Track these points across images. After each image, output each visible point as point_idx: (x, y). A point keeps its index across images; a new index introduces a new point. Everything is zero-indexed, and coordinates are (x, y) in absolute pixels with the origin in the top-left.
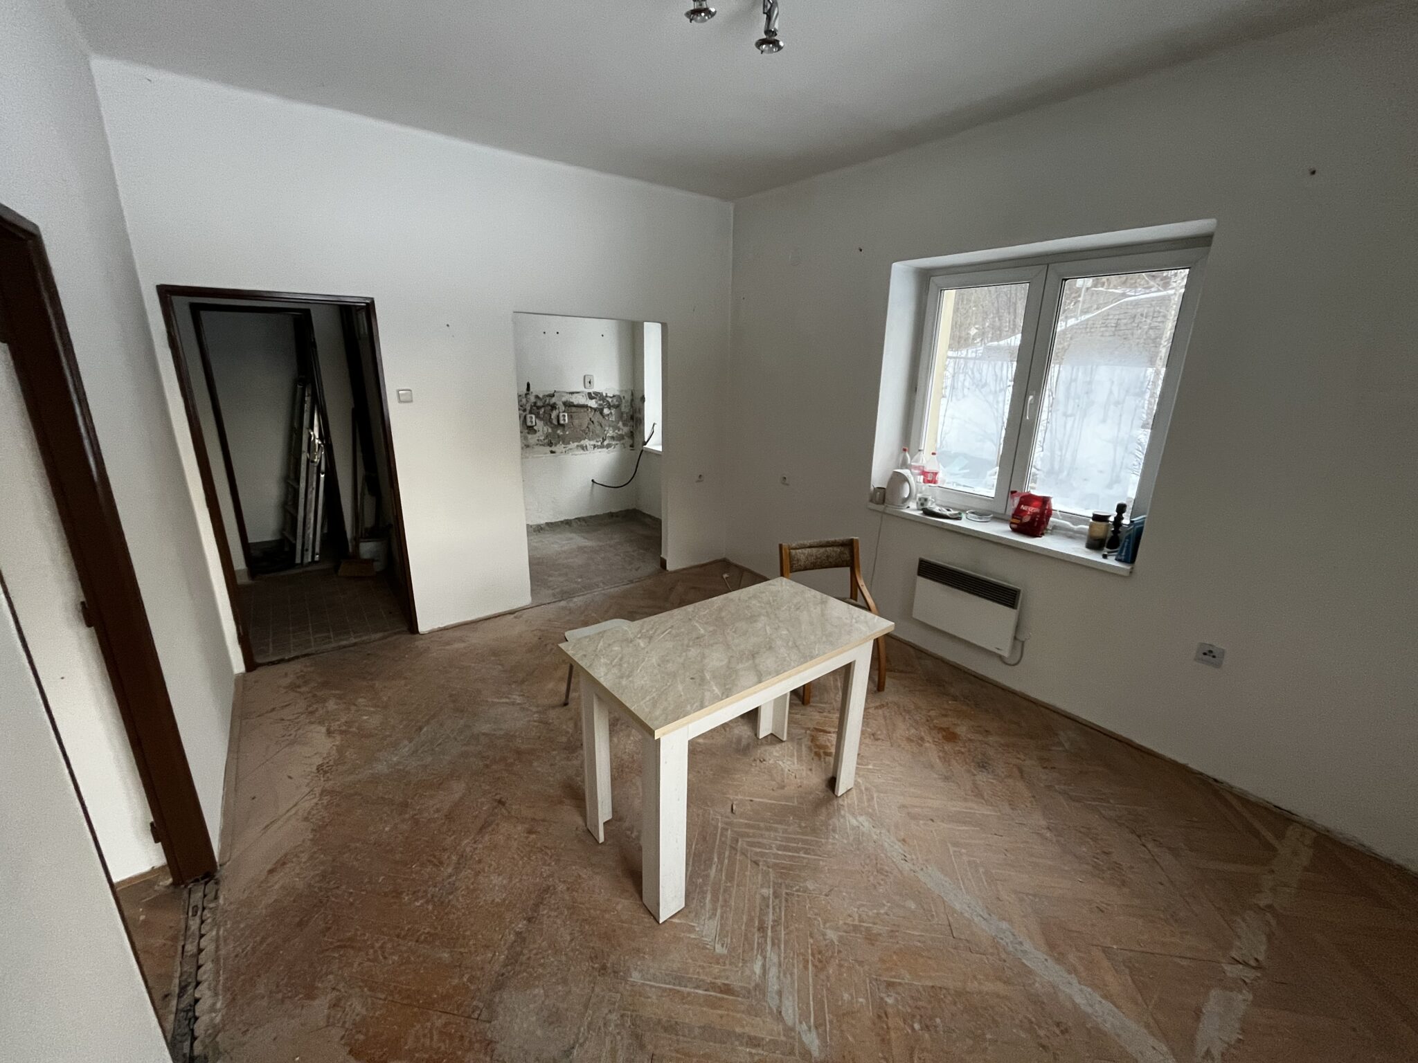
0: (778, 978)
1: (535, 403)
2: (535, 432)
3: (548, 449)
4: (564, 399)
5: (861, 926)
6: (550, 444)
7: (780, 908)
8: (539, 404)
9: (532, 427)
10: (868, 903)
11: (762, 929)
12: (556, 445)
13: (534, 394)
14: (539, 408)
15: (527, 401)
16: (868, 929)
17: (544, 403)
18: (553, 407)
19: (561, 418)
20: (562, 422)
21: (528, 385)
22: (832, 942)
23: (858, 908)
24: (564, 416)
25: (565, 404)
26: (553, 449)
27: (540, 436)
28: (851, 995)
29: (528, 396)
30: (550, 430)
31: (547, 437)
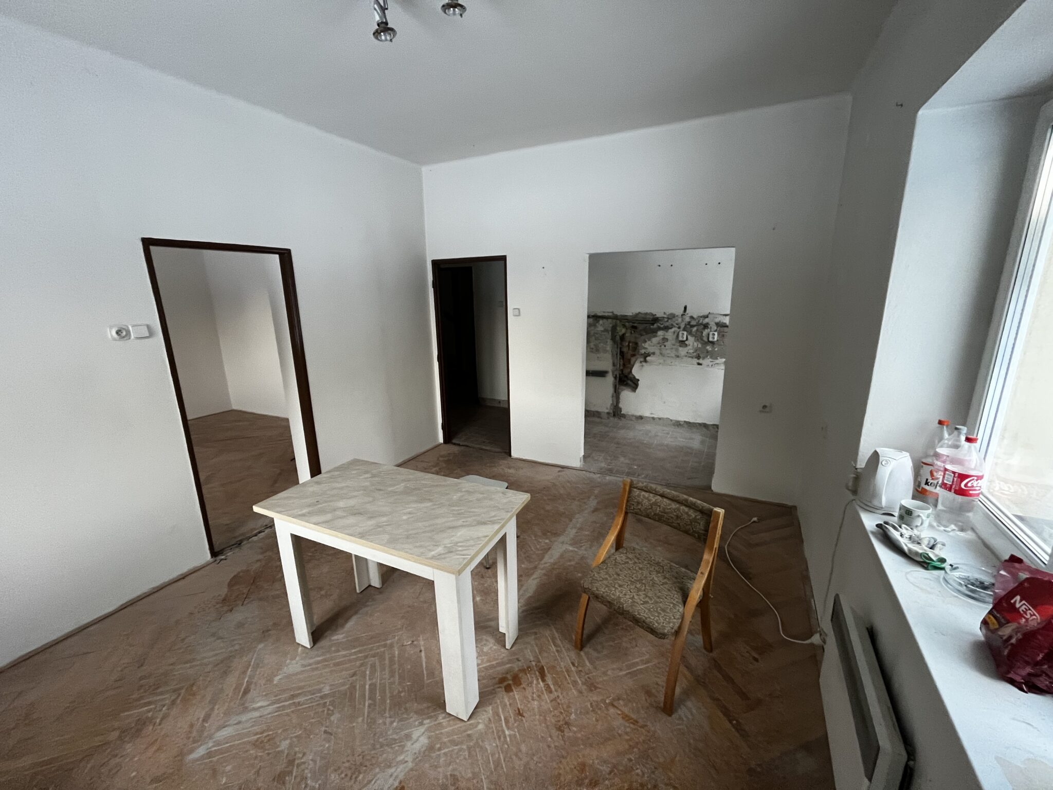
0: (251, 719)
1: (689, 322)
2: (686, 345)
3: (695, 361)
4: (717, 320)
5: (294, 766)
6: (698, 357)
7: (311, 703)
8: (693, 323)
9: (684, 341)
10: (317, 768)
11: (293, 697)
12: (704, 358)
13: (689, 315)
14: (693, 326)
15: (682, 321)
16: (291, 772)
17: (697, 323)
18: (706, 326)
19: (711, 336)
20: (711, 339)
21: (685, 308)
22: (278, 746)
23: (312, 760)
24: (714, 334)
25: (718, 324)
26: (701, 361)
27: (690, 349)
28: (229, 771)
29: (684, 316)
30: (700, 346)
31: (696, 351)
